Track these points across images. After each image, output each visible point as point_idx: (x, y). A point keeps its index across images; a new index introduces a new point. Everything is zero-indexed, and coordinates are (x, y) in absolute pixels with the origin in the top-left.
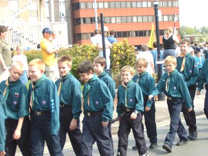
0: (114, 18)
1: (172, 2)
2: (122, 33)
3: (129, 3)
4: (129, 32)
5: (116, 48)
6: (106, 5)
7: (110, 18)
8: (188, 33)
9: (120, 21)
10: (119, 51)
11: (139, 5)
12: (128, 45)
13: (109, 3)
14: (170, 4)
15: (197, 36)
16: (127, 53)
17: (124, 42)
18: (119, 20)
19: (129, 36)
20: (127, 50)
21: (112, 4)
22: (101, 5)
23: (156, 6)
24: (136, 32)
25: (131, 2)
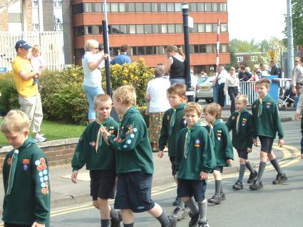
0: (134, 26)
1: (218, 4)
2: (145, 49)
3: (156, 5)
4: (155, 47)
5: (127, 71)
6: (122, 8)
7: (128, 26)
8: (241, 50)
9: (142, 32)
10: (132, 76)
11: (170, 8)
12: (146, 66)
13: (127, 4)
14: (215, 9)
15: (254, 55)
16: (144, 79)
17: (140, 62)
18: (140, 30)
19: (155, 53)
20: (144, 74)
21: (131, 7)
22: (114, 8)
25: (159, 4)
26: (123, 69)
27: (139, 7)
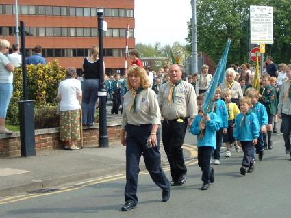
0: (44, 29)
1: (126, 10)
2: (54, 51)
3: (65, 9)
4: (64, 50)
5: (42, 71)
6: (32, 11)
7: (38, 28)
8: (146, 55)
9: (51, 35)
10: (46, 76)
11: (79, 13)
12: (60, 67)
13: (37, 7)
14: (122, 14)
15: (158, 60)
16: (57, 79)
17: (54, 63)
18: (50, 32)
19: (64, 56)
20: (58, 75)
21: (41, 10)
22: (25, 10)
23: (99, 14)
24: (74, 50)
25: (68, 8)
26: (38, 69)
27: (49, 10)
